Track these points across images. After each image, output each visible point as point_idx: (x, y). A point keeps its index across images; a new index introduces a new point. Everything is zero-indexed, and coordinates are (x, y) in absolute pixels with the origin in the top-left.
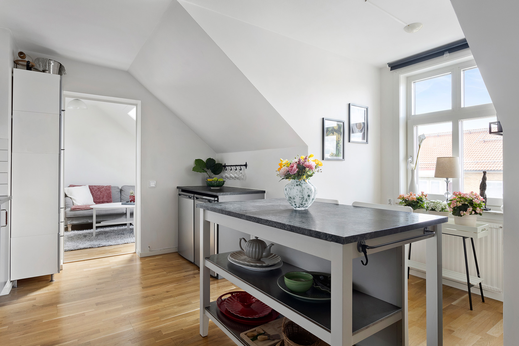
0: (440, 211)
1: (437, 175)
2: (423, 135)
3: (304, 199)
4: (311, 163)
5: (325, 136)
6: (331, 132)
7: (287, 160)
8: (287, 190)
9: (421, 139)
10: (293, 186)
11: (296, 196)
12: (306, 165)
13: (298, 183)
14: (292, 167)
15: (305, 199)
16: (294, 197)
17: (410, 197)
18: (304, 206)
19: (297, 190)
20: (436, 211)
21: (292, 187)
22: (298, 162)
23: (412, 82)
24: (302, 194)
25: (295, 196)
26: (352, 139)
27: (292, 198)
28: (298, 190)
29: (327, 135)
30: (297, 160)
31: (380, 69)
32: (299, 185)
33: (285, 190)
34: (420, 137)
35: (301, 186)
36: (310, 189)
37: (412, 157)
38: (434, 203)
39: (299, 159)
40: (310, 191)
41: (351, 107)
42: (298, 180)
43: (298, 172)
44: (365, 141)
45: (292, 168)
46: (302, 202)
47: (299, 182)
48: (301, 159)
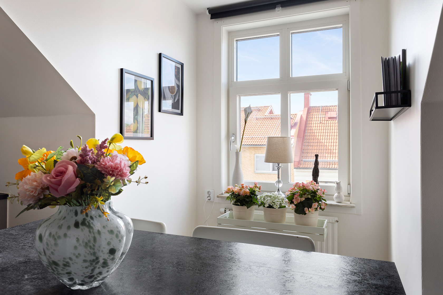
0: (279, 208)
1: (268, 160)
2: (249, 108)
3: (98, 263)
4: (118, 161)
5: (125, 101)
6: (133, 93)
7: (44, 150)
8: (45, 239)
9: (248, 112)
10: (64, 230)
11: (74, 258)
12: (105, 167)
13: (80, 218)
14: (62, 173)
15: (101, 261)
16: (68, 260)
17: (243, 191)
18: (98, 279)
19: (78, 240)
20: (274, 208)
21: (61, 233)
22: (79, 158)
23: (235, 39)
24: (92, 251)
25: (70, 259)
26: (163, 108)
27: (61, 263)
28: (81, 242)
29: (128, 100)
30: (75, 151)
31: (197, 15)
32: (83, 223)
33: (37, 238)
34: (245, 110)
35: (89, 226)
36: (115, 232)
37: (235, 135)
38: (270, 197)
39: (84, 150)
40: (117, 236)
41: (163, 59)
42: (79, 209)
43: (81, 188)
44: (179, 111)
45: (59, 178)
46: (93, 270)
47: (82, 212)
48: (88, 149)
